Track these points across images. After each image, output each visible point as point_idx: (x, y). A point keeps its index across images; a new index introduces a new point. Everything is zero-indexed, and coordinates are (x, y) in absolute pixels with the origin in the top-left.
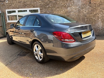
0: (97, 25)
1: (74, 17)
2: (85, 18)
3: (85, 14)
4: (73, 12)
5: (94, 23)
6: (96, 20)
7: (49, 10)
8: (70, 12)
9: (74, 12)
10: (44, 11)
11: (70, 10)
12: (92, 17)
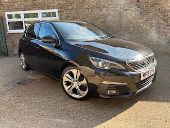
0: (150, 38)
1: (112, 24)
2: (131, 26)
3: (130, 19)
4: (111, 17)
5: (144, 34)
6: (147, 28)
7: (73, 13)
8: (106, 17)
9: (113, 16)
10: (66, 15)
11: (107, 13)
12: (142, 25)
